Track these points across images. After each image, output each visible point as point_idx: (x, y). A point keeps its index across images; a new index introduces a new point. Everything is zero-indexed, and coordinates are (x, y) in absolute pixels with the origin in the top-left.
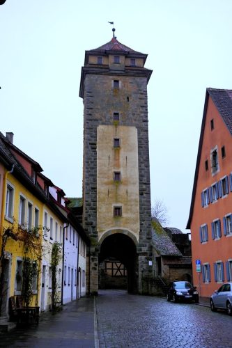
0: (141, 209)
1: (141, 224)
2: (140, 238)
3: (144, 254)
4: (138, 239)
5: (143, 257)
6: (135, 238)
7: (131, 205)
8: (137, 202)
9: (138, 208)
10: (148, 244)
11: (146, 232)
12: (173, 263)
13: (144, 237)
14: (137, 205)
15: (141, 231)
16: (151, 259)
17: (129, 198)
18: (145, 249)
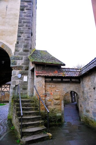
0: (20, 22)
1: (19, 36)
2: (16, 51)
3: (19, 68)
4: (13, 51)
5: (17, 72)
6: (10, 50)
7: (10, 19)
8: (17, 16)
9: (17, 21)
10: (24, 57)
11: (23, 44)
12: (52, 74)
13: (21, 50)
14: (16, 19)
15: (18, 43)
16: (26, 74)
17: (8, 13)
18: (20, 63)
